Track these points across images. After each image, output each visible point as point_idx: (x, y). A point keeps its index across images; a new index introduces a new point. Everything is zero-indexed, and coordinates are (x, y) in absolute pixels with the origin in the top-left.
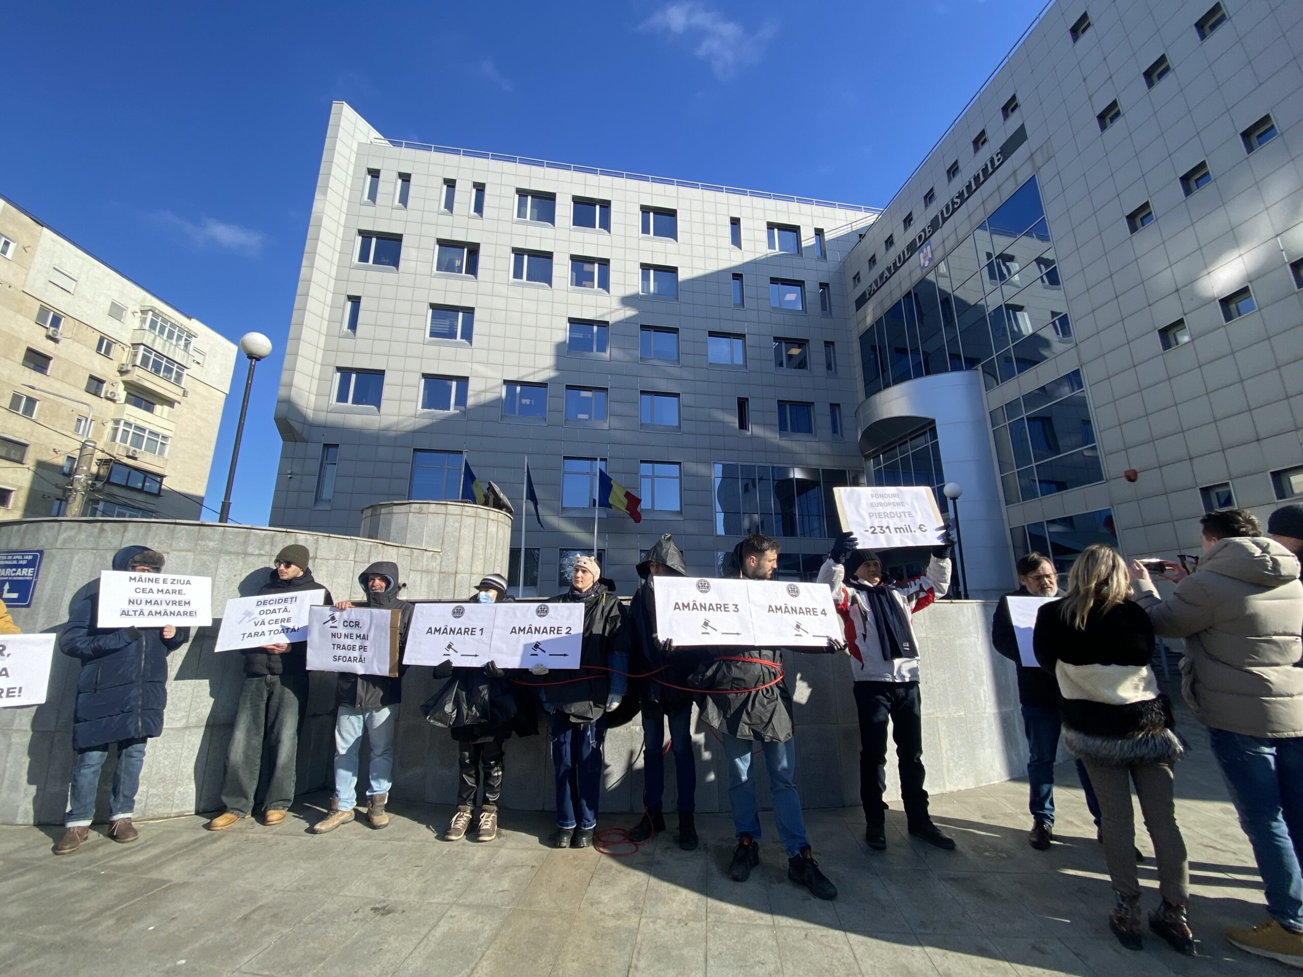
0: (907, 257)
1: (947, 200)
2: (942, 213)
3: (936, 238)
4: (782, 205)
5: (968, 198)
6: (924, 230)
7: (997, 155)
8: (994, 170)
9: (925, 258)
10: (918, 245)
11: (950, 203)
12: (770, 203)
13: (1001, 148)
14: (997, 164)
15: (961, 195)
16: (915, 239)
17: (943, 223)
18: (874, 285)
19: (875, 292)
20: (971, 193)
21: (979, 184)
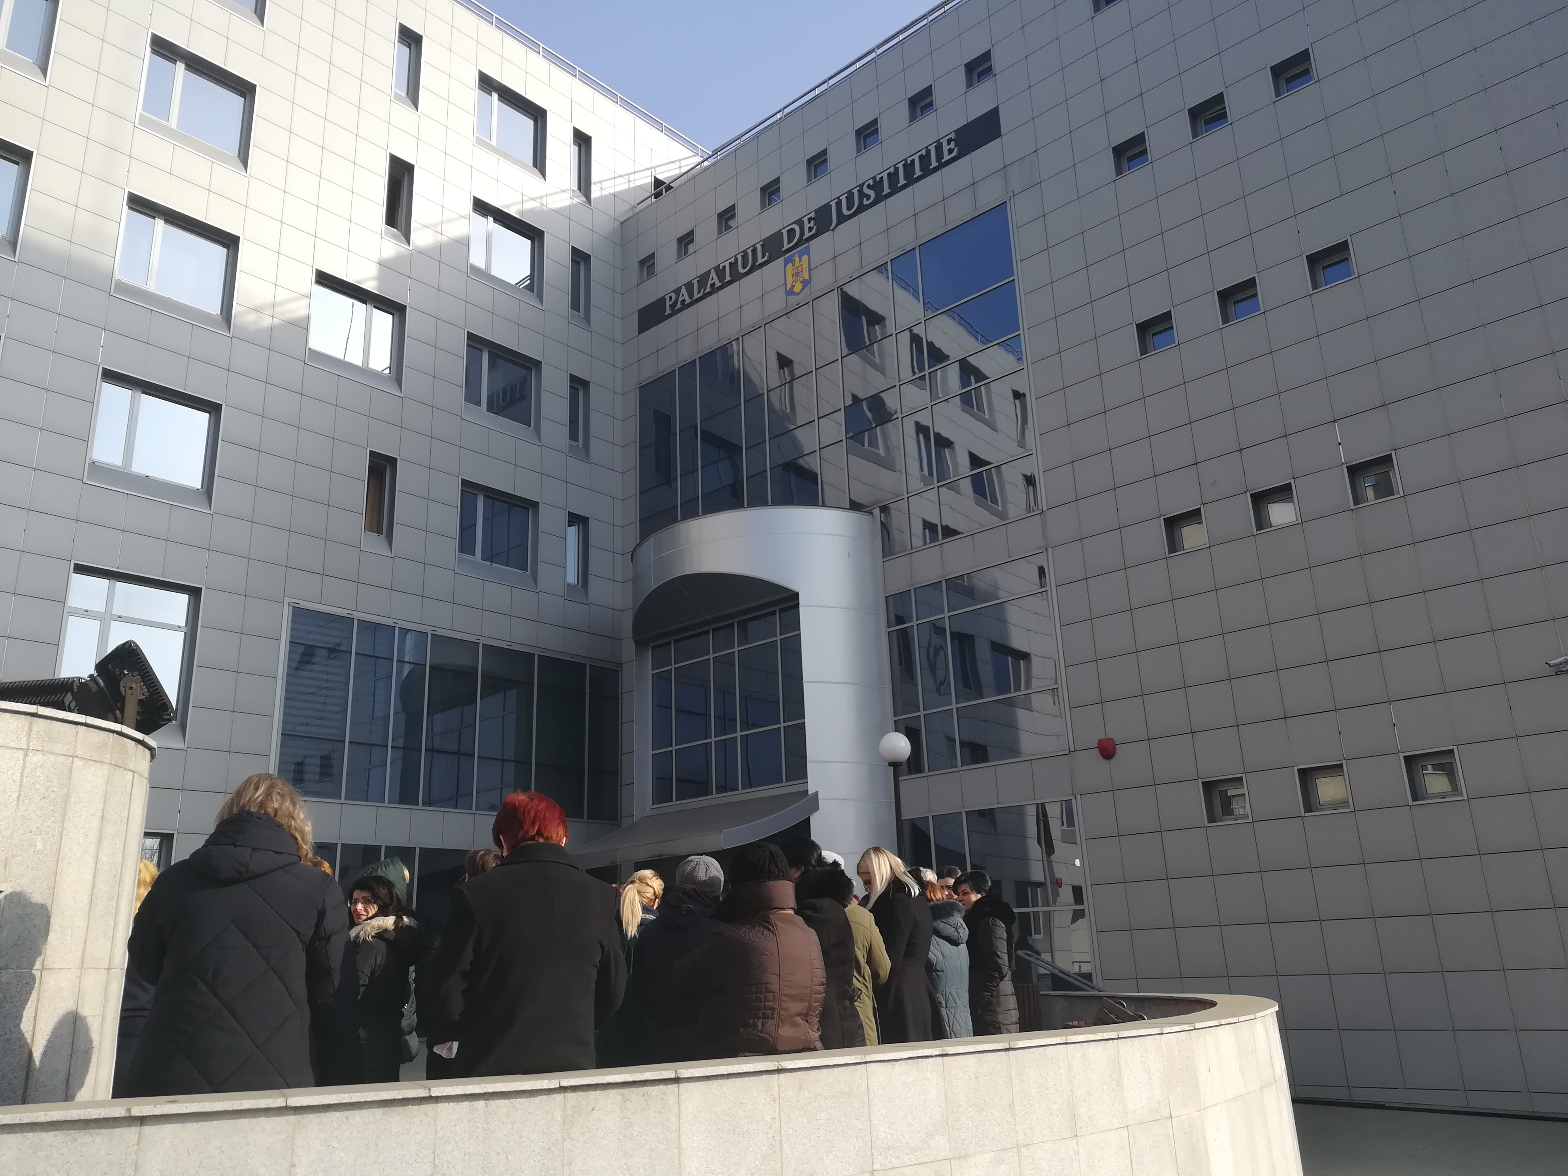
0: (760, 261)
1: (850, 184)
2: (839, 204)
3: (821, 246)
4: (515, 49)
5: (889, 195)
6: (800, 222)
7: (949, 142)
8: (942, 165)
9: (797, 274)
10: (786, 246)
11: (855, 191)
12: (491, 34)
13: (957, 132)
14: (946, 157)
15: (877, 185)
16: (779, 234)
17: (838, 224)
18: (683, 290)
19: (685, 306)
20: (895, 189)
21: (911, 181)
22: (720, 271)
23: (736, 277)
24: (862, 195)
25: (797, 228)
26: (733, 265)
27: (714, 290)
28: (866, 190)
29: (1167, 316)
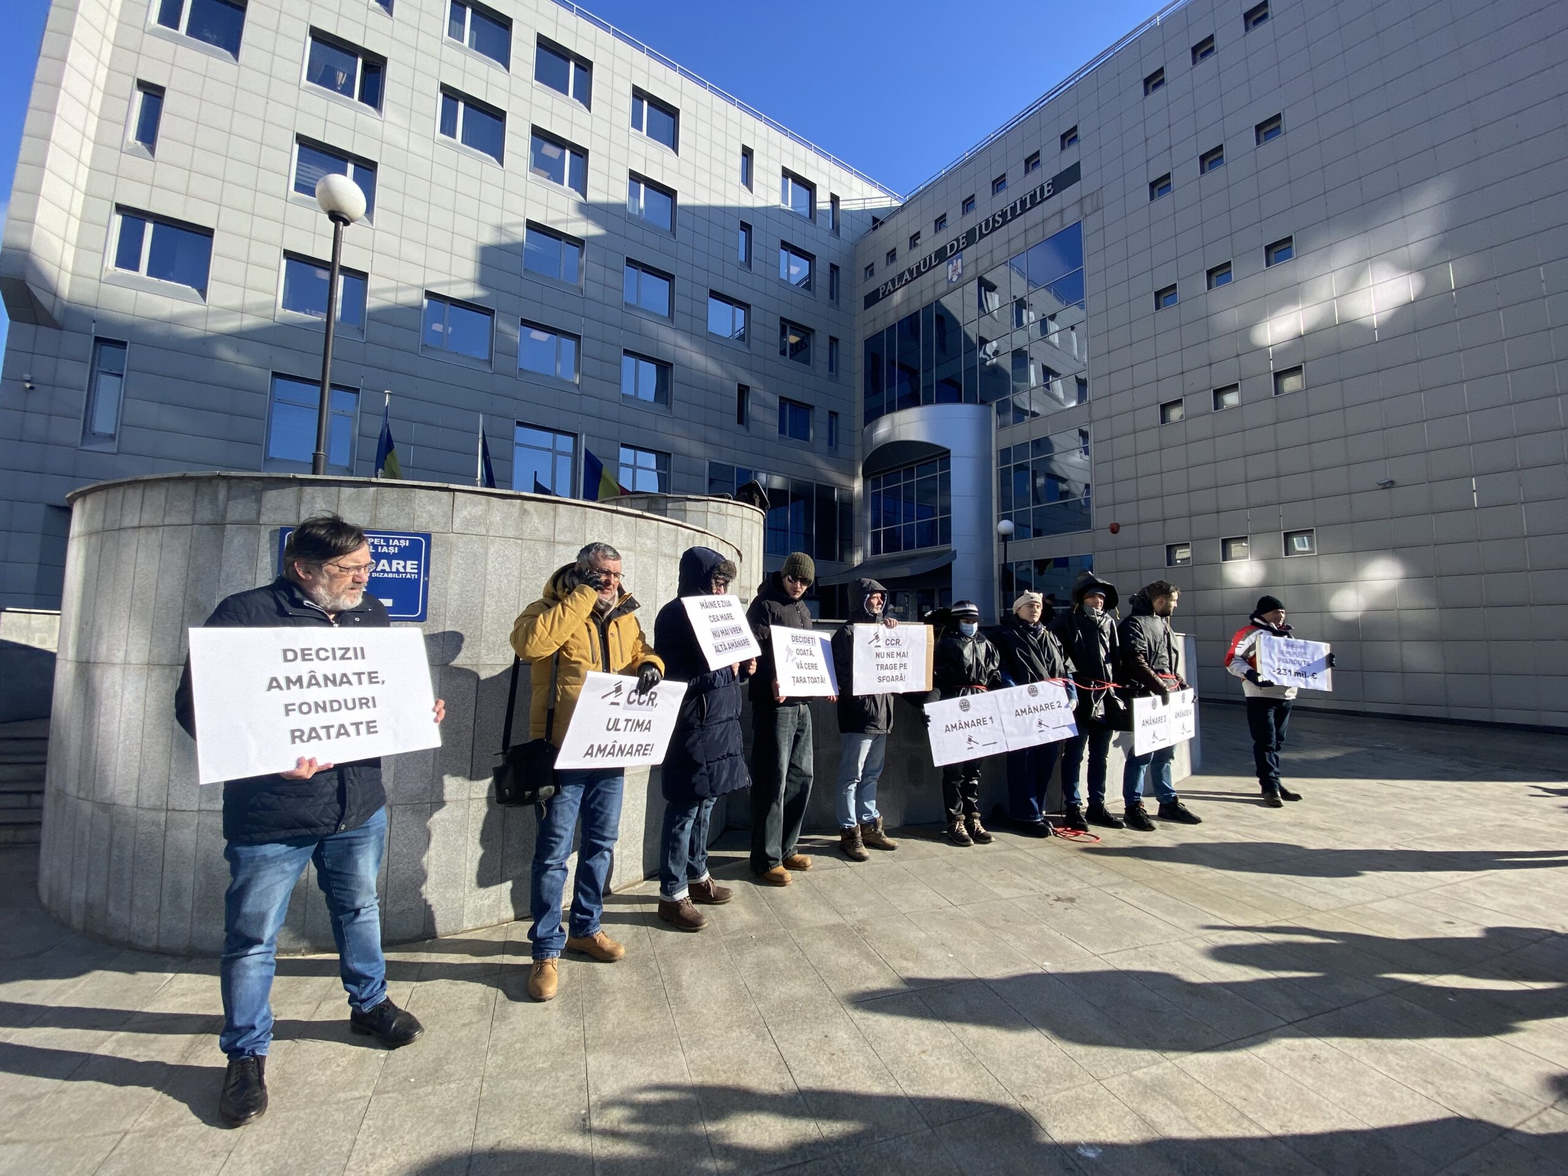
0: (934, 264)
1: (988, 215)
2: (980, 227)
3: (970, 253)
5: (1010, 220)
6: (957, 240)
7: (1048, 185)
8: (1043, 200)
9: (954, 271)
10: (949, 254)
11: (991, 219)
12: (788, 143)
13: (1053, 179)
14: (1046, 195)
15: (1003, 215)
16: (945, 247)
17: (979, 240)
18: (890, 284)
19: (890, 292)
20: (1014, 216)
21: (1024, 210)
22: (910, 271)
23: (920, 274)
24: (994, 221)
25: (955, 243)
26: (918, 267)
27: (907, 282)
28: (997, 218)
29: (1174, 286)
